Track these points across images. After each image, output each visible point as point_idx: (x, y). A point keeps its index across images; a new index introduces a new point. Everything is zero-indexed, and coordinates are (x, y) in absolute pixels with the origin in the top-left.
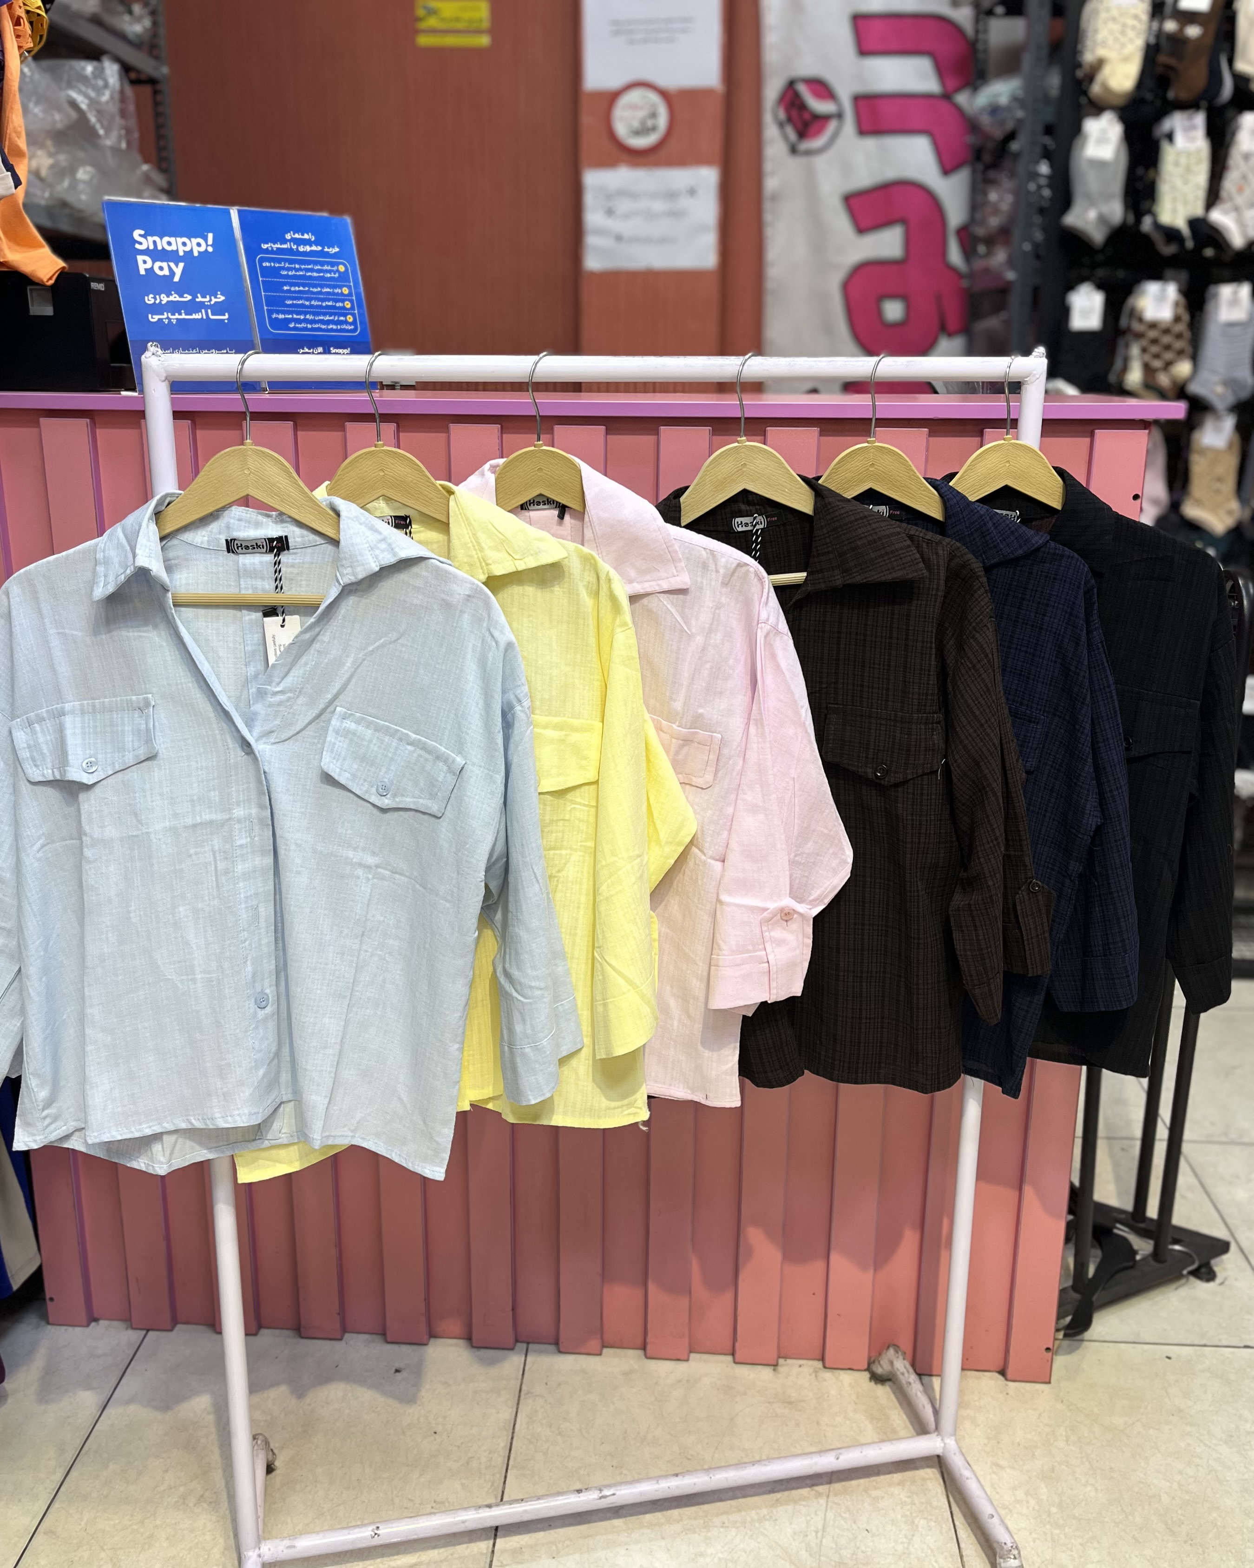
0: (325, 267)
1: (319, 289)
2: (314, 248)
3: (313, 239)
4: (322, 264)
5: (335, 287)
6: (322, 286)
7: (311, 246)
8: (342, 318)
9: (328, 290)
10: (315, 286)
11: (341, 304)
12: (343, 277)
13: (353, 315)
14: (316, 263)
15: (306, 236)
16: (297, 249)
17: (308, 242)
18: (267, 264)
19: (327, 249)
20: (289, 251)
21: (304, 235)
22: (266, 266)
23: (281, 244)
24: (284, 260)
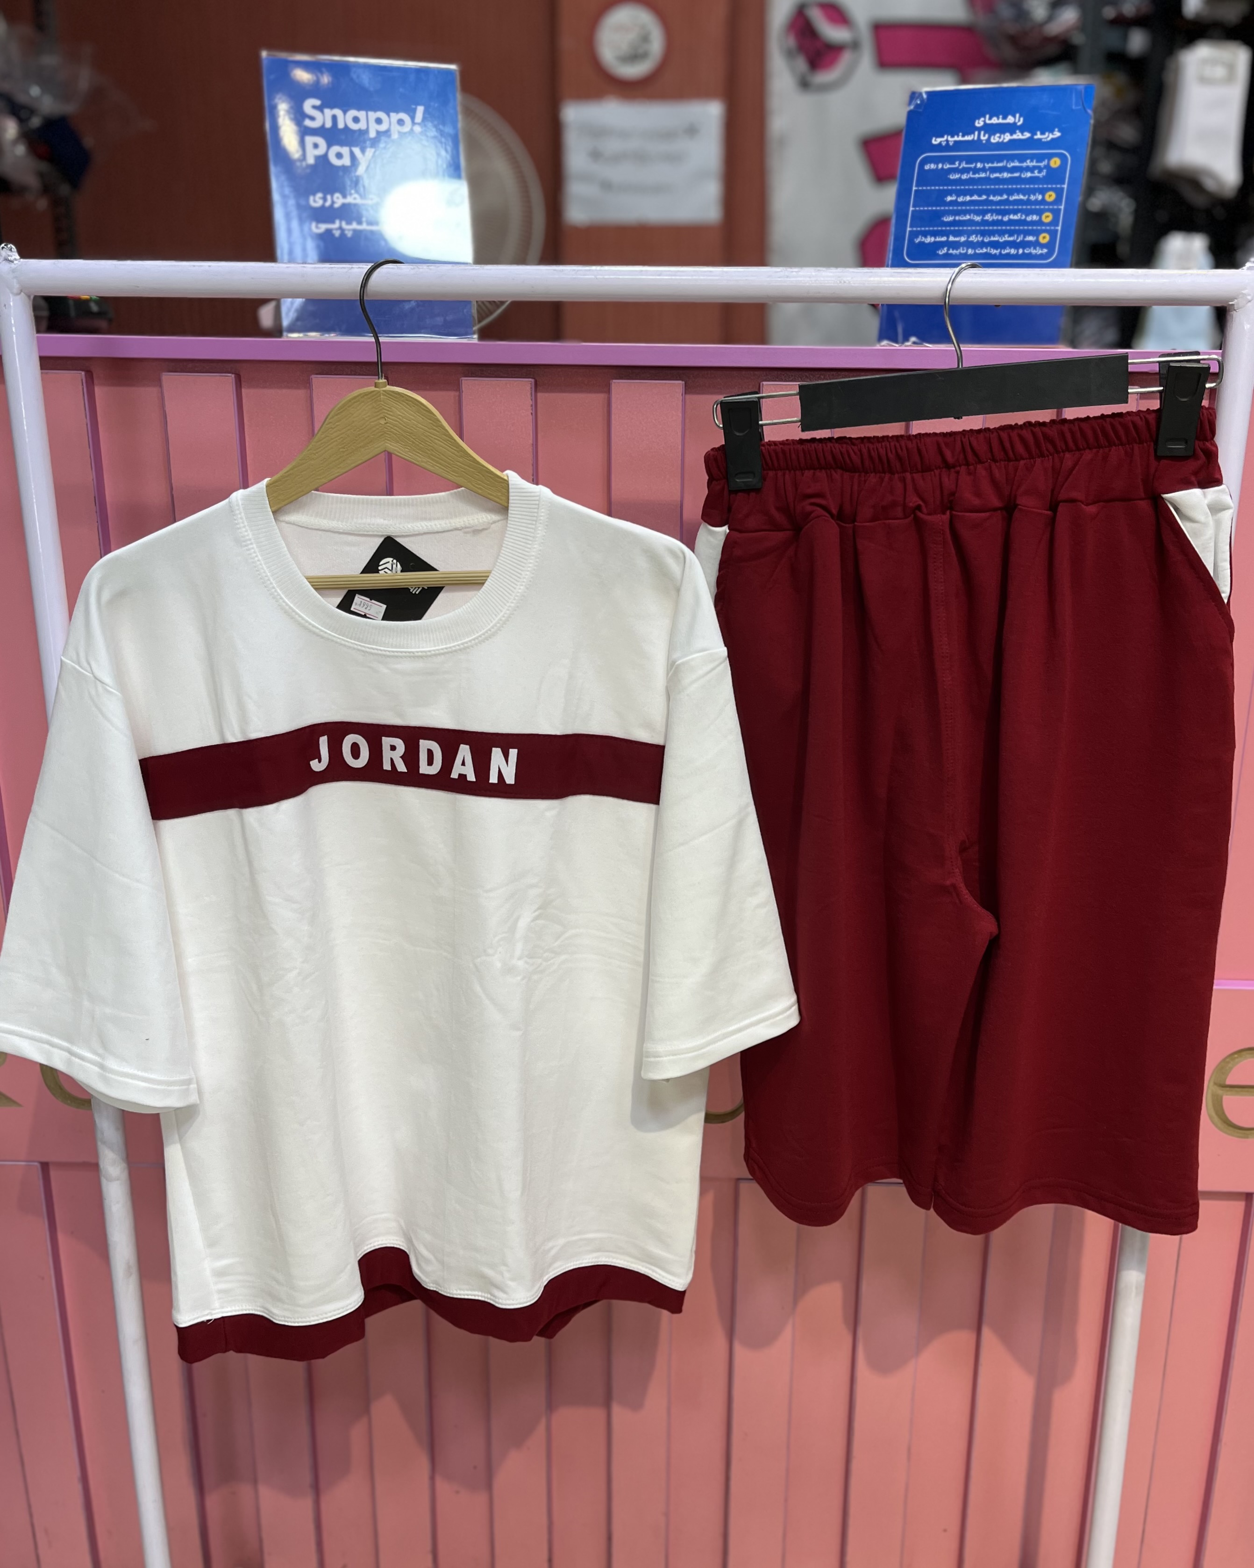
0: (1029, 163)
1: (1005, 197)
2: (1018, 136)
3: (1019, 124)
4: (1022, 158)
5: (1034, 191)
6: (1010, 192)
7: (1012, 133)
8: (1031, 238)
9: (1021, 197)
10: (1000, 192)
11: (1035, 218)
12: (1054, 176)
13: (1052, 234)
14: (1011, 158)
15: (1010, 119)
16: (989, 139)
17: (1011, 128)
18: (933, 166)
19: (1038, 136)
20: (975, 145)
21: (1005, 118)
22: (930, 170)
23: (963, 136)
24: (961, 159)
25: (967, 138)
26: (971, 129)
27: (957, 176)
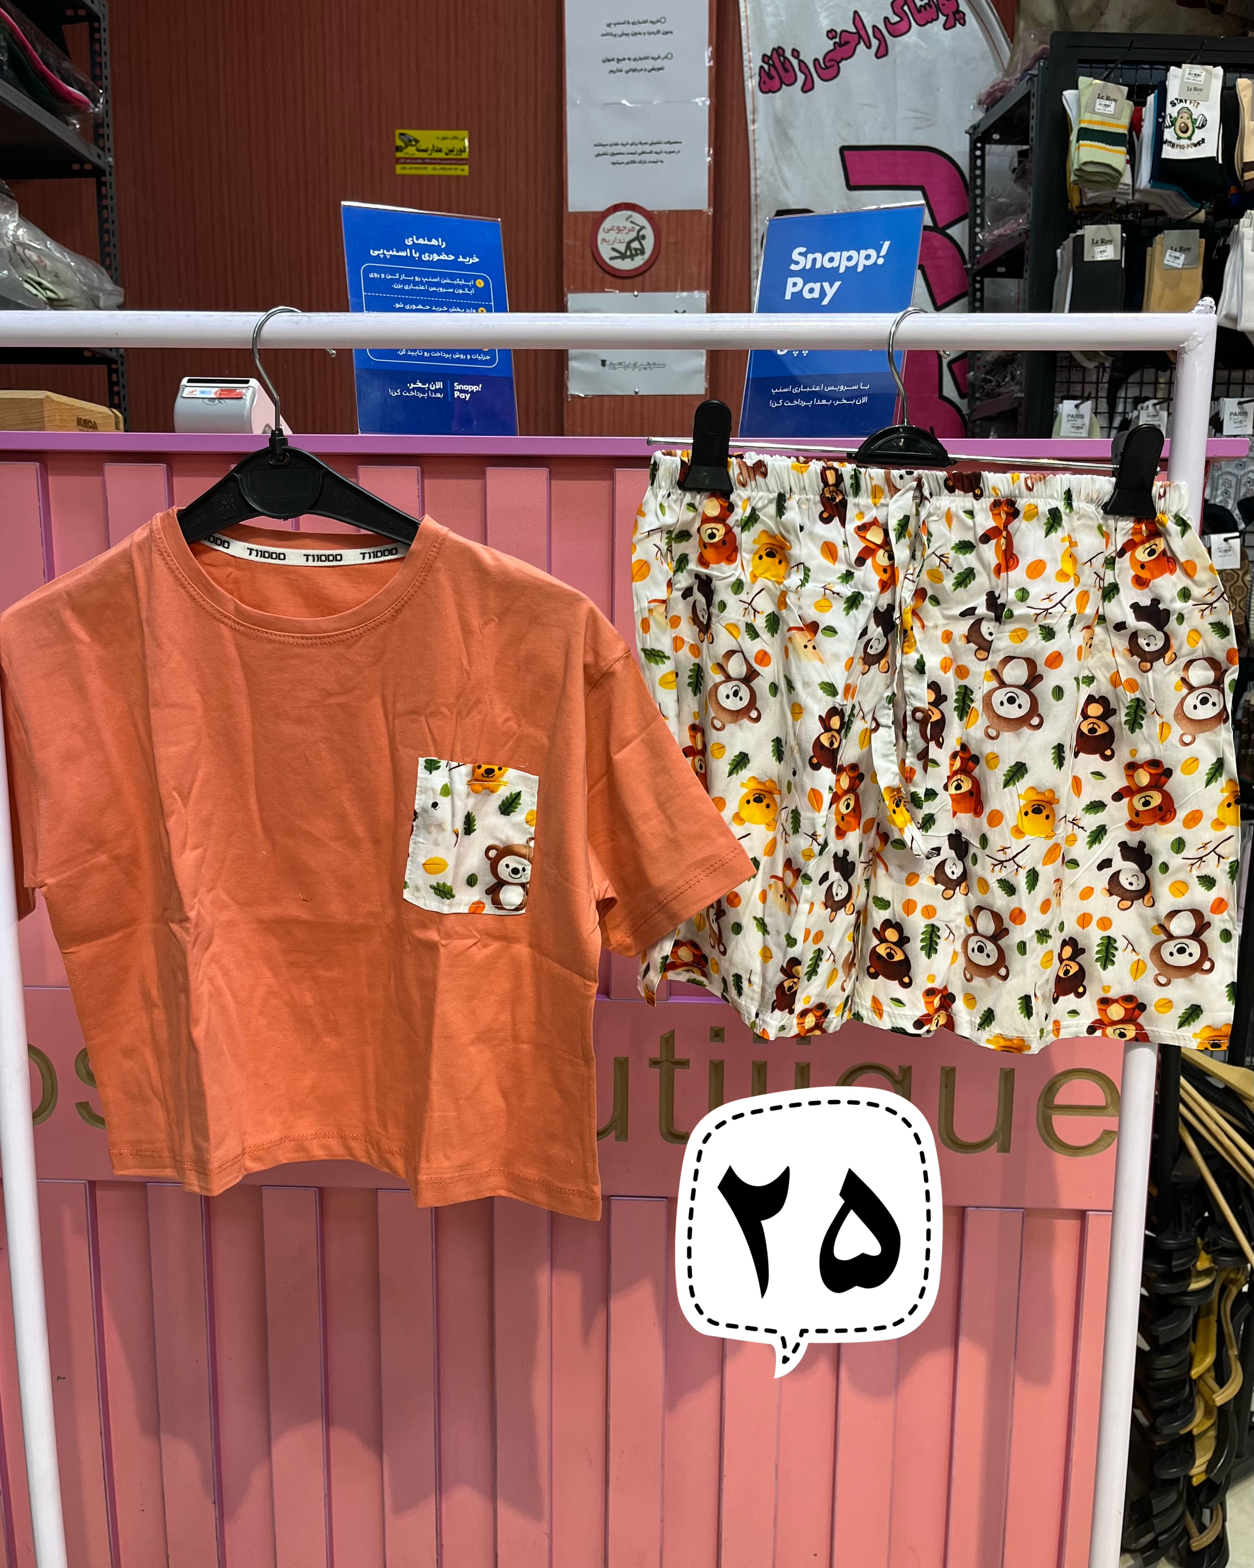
0: (457, 282)
2: (444, 257)
3: (443, 247)
4: (453, 277)
7: (438, 254)
12: (480, 294)
14: (444, 276)
15: (435, 242)
16: (420, 257)
17: (437, 250)
18: (376, 275)
19: (461, 259)
20: (409, 260)
21: (430, 240)
22: (374, 278)
23: (397, 252)
24: (401, 271)
25: (400, 254)
26: (404, 247)
27: (400, 287)
